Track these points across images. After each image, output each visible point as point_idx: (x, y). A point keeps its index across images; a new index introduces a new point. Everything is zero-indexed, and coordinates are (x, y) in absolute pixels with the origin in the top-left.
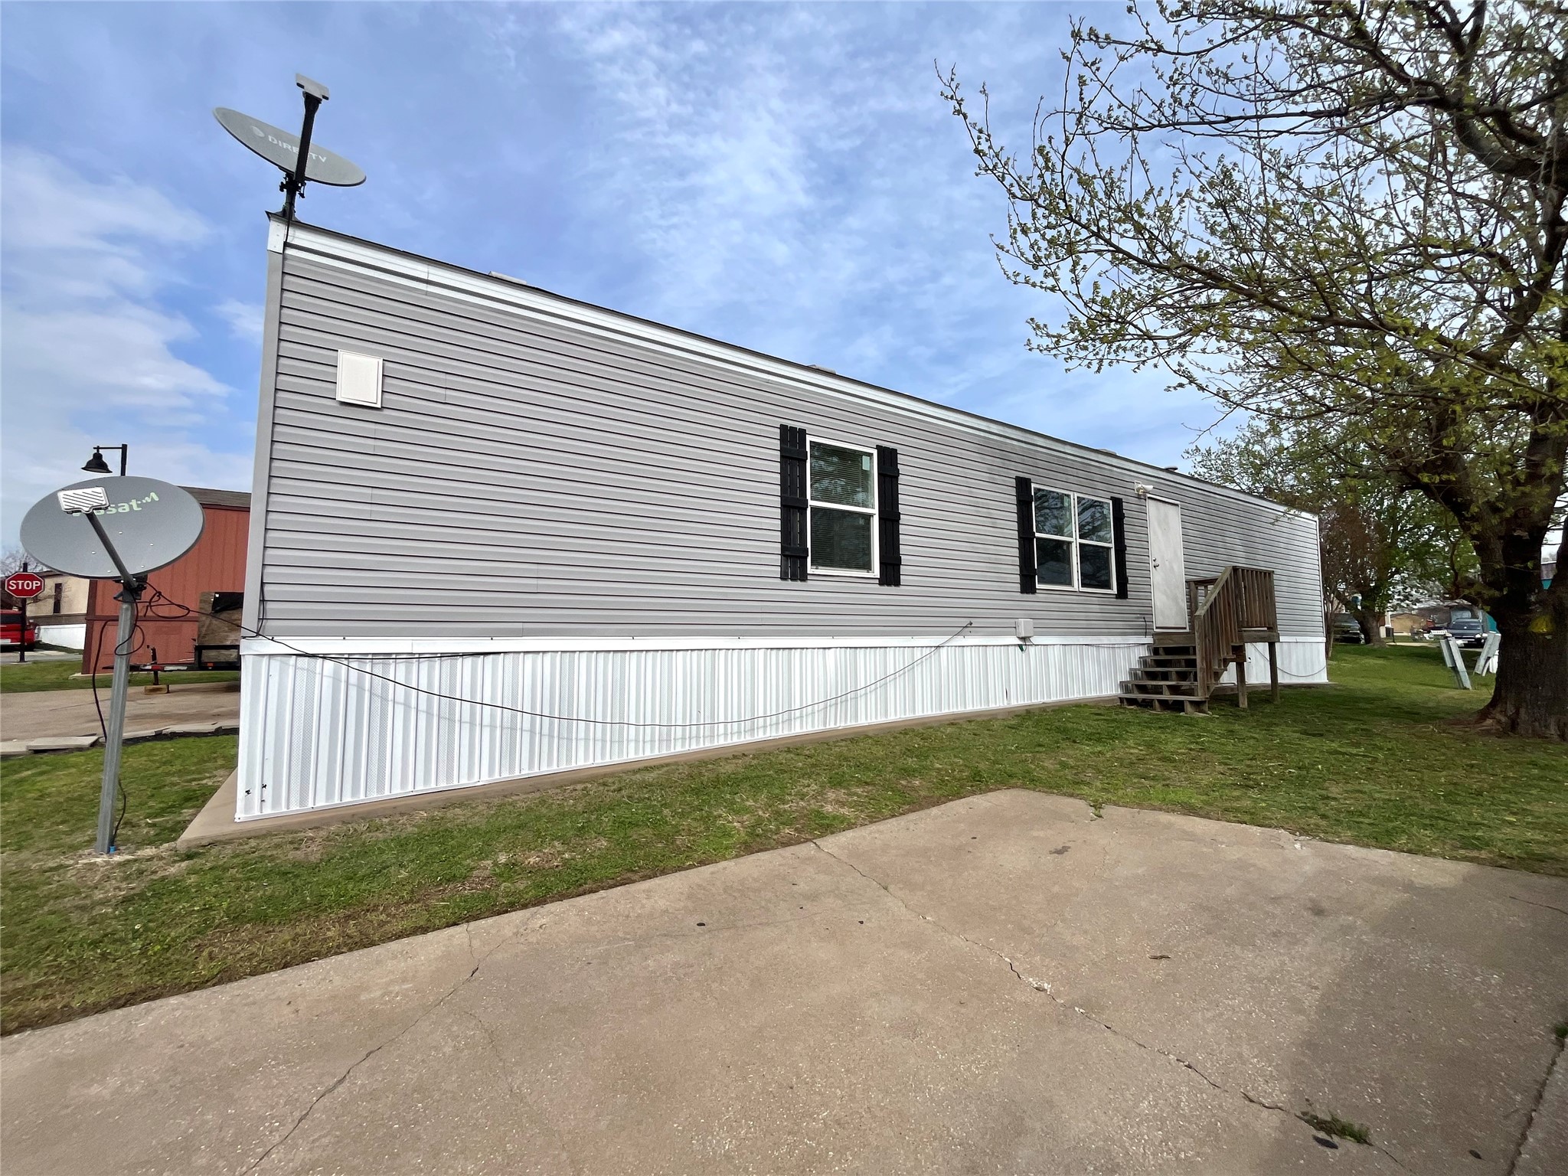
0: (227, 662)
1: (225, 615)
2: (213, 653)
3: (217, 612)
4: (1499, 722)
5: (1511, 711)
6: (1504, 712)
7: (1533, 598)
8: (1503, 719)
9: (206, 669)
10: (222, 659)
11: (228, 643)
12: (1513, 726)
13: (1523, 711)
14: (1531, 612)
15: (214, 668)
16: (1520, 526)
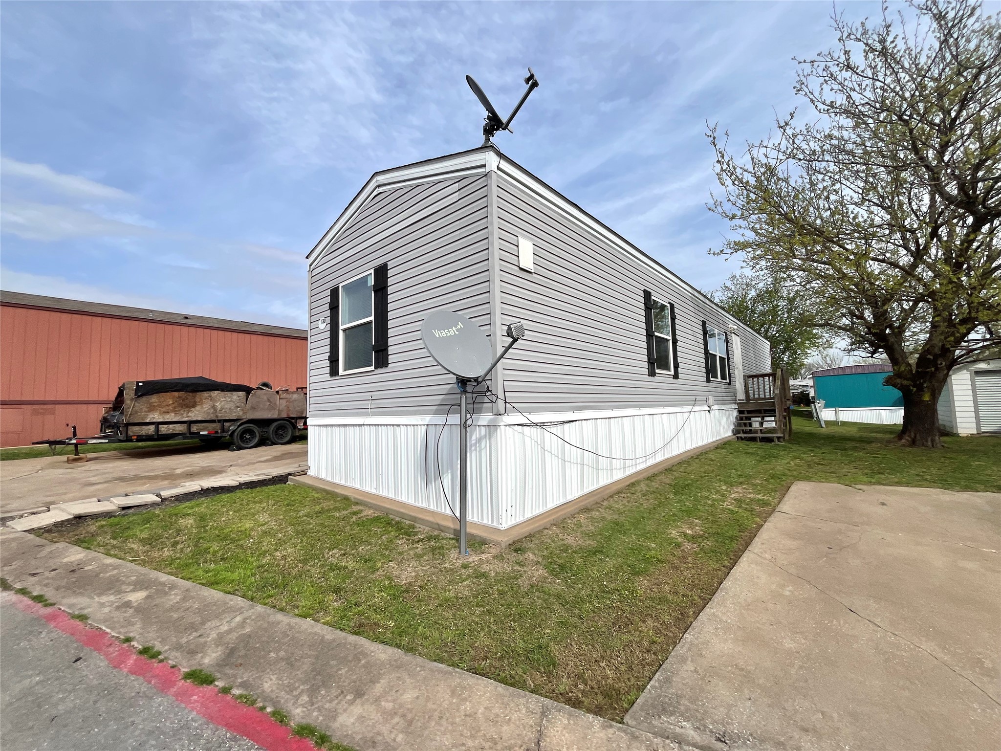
0: (146, 436)
1: (144, 399)
2: (136, 429)
3: (139, 397)
4: (908, 441)
5: (913, 435)
6: (910, 436)
7: (925, 385)
8: (910, 439)
9: (131, 441)
10: (143, 433)
11: (148, 421)
12: (913, 443)
13: (918, 435)
14: (923, 391)
15: (138, 440)
16: (930, 354)
